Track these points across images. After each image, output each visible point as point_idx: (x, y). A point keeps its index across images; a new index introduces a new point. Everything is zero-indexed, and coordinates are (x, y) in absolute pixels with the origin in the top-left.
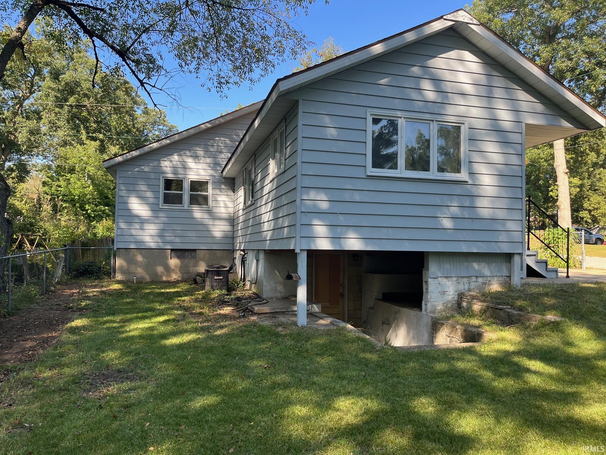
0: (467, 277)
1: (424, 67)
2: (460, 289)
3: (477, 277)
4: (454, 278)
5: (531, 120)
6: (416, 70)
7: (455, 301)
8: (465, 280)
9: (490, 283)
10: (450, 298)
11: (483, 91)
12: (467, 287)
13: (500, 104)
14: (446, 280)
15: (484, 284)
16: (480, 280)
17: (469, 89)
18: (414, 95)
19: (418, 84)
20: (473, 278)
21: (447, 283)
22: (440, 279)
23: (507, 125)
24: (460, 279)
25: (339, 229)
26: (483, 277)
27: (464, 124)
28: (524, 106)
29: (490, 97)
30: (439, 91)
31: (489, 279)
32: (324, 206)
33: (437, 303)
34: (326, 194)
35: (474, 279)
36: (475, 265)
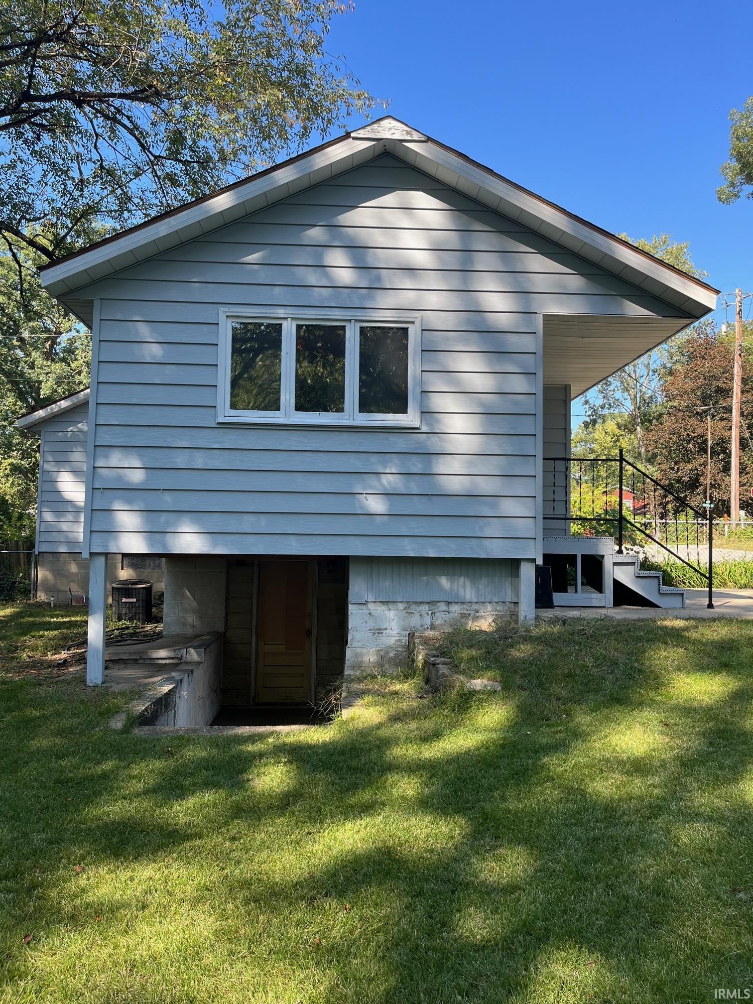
0: (428, 603)
1: (333, 227)
2: (413, 625)
3: (448, 603)
4: (400, 605)
5: (556, 309)
6: (315, 234)
7: (403, 647)
8: (425, 608)
9: (478, 614)
10: (392, 641)
11: (452, 261)
12: (427, 621)
13: (488, 283)
14: (384, 608)
15: (464, 616)
16: (455, 609)
17: (423, 259)
18: (312, 278)
19: (321, 257)
20: (439, 604)
21: (387, 612)
22: (371, 606)
23: (504, 321)
24: (414, 607)
25: (164, 517)
26: (462, 603)
27: (413, 322)
28: (540, 283)
29: (466, 271)
30: (361, 267)
31: (475, 607)
32: (137, 477)
33: (364, 651)
34: (141, 458)
35: (443, 607)
36: (444, 582)
